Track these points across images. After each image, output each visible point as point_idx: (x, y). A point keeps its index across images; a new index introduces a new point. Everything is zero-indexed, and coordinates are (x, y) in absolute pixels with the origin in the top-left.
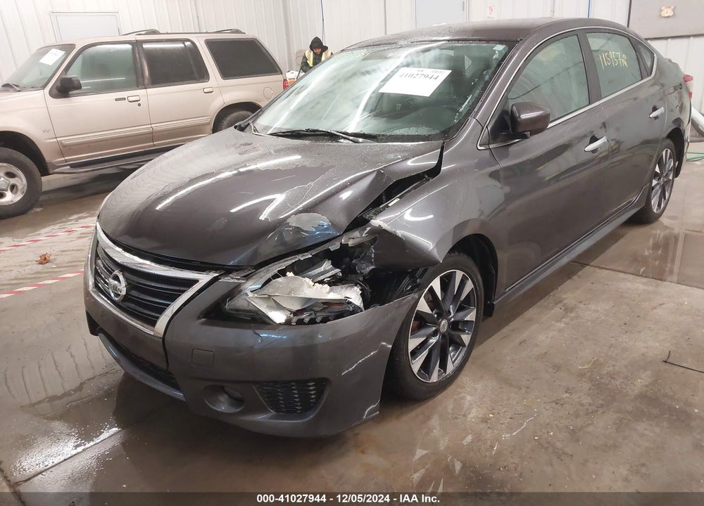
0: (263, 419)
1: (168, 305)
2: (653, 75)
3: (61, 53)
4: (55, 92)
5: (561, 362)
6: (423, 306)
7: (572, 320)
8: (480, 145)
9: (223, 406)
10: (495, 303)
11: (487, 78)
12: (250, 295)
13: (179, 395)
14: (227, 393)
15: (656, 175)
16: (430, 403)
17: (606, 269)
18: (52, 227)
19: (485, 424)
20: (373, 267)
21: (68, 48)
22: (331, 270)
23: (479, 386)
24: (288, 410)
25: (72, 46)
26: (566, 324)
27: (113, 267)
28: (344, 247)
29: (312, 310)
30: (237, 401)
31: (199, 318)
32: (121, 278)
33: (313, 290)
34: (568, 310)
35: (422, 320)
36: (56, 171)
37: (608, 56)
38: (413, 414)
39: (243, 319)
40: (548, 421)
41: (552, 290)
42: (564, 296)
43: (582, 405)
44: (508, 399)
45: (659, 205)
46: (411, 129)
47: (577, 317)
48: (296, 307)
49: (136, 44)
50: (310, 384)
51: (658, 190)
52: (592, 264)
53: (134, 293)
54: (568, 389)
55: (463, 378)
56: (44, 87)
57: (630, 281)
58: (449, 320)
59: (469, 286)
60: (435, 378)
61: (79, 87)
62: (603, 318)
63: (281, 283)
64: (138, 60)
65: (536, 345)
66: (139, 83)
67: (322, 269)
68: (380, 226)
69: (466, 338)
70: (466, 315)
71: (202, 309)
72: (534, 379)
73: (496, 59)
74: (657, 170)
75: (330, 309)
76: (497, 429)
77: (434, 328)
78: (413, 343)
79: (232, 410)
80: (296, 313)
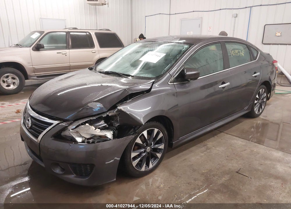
0: (72, 177)
1: (43, 132)
2: (256, 60)
3: (38, 34)
4: (34, 49)
5: (197, 168)
6: (139, 141)
7: (207, 153)
8: (170, 83)
9: (58, 171)
10: (173, 143)
11: (178, 58)
12: (71, 131)
13: (43, 165)
14: (60, 166)
15: (257, 99)
16: (141, 179)
17: (229, 134)
18: (25, 100)
19: (158, 189)
20: (119, 124)
21: (41, 32)
22: (104, 124)
23: (162, 174)
24: (80, 174)
25: (43, 32)
26: (205, 154)
27: (29, 116)
28: (108, 115)
29: (93, 138)
30: (63, 170)
31: (51, 137)
32: (30, 120)
33: (95, 131)
34: (208, 149)
35: (138, 146)
36: (31, 78)
37: (235, 52)
38: (132, 182)
39: (68, 139)
40: (183, 190)
41: (204, 141)
42: (208, 144)
43: (198, 185)
44: (171, 181)
45: (259, 111)
46: (146, 74)
47: (209, 152)
48: (88, 137)
49: (68, 33)
50: (88, 166)
51: (258, 105)
52: (225, 132)
53: (33, 126)
54: (195, 179)
55: (157, 171)
56: (30, 47)
57: (237, 140)
58: (151, 147)
59: (161, 135)
60: (143, 169)
61: (43, 47)
62: (220, 153)
63: (82, 127)
64: (68, 39)
65: (190, 161)
66: (67, 48)
67: (100, 123)
68: (121, 109)
69: (159, 155)
70: (159, 146)
71: (53, 134)
72: (184, 174)
73: (183, 51)
74: (257, 96)
75: (101, 139)
76: (162, 191)
77: (144, 150)
78: (133, 155)
79: (61, 173)
80: (88, 139)
